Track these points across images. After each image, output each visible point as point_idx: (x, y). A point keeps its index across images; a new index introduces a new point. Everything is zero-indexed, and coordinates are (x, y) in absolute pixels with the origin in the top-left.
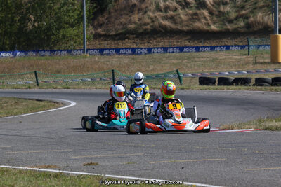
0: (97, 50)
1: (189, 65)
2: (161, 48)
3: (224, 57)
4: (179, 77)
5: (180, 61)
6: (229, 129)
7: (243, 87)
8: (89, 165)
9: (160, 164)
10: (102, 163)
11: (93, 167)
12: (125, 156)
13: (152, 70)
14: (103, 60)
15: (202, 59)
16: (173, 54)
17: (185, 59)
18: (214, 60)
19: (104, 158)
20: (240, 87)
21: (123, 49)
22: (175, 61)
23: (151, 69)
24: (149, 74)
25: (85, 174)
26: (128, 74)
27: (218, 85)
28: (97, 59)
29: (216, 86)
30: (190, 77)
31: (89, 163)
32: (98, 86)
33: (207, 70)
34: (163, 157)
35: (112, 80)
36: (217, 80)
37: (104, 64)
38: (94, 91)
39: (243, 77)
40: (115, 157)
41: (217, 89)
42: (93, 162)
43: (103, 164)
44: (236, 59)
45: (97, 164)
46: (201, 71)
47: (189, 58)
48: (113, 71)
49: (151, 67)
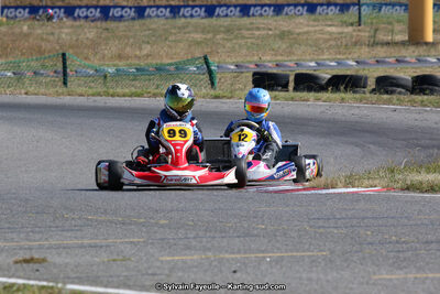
0: (24, 8)
1: (228, 45)
2: (166, 7)
3: (306, 29)
4: (210, 72)
5: (210, 36)
6: (326, 187)
7: (349, 95)
8: (27, 261)
9: (184, 262)
10: (53, 258)
11: (36, 266)
12: (104, 243)
13: (148, 56)
14: (39, 31)
15: (257, 33)
16: (194, 21)
17: (219, 32)
18: (282, 35)
19: (58, 247)
20: (343, 95)
21: (80, 7)
22: (198, 36)
23: (145, 52)
24: (142, 64)
25: (21, 281)
26: (96, 63)
27: (295, 89)
28: (25, 28)
29: (291, 93)
30: (232, 71)
31: (28, 257)
32: (31, 89)
33: (268, 58)
34: (188, 248)
35: (61, 76)
36: (292, 78)
37: (42, 39)
38: (23, 98)
39: (349, 73)
40: (82, 246)
41: (292, 99)
42: (36, 256)
43: (58, 260)
44: (331, 34)
45: (44, 260)
46: (256, 58)
47: (228, 30)
48: (64, 55)
49: (147, 49)
